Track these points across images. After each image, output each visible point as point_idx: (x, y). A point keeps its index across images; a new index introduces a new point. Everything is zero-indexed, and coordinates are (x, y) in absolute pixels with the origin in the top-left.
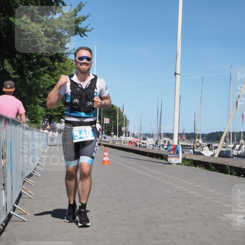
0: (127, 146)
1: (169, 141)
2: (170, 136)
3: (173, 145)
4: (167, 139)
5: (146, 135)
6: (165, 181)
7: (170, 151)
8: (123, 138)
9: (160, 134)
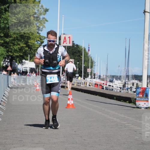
0: (93, 88)
1: (137, 84)
2: (139, 78)
3: (142, 88)
4: (136, 82)
5: (113, 77)
6: (133, 126)
7: (138, 94)
8: (88, 79)
9: (128, 76)
